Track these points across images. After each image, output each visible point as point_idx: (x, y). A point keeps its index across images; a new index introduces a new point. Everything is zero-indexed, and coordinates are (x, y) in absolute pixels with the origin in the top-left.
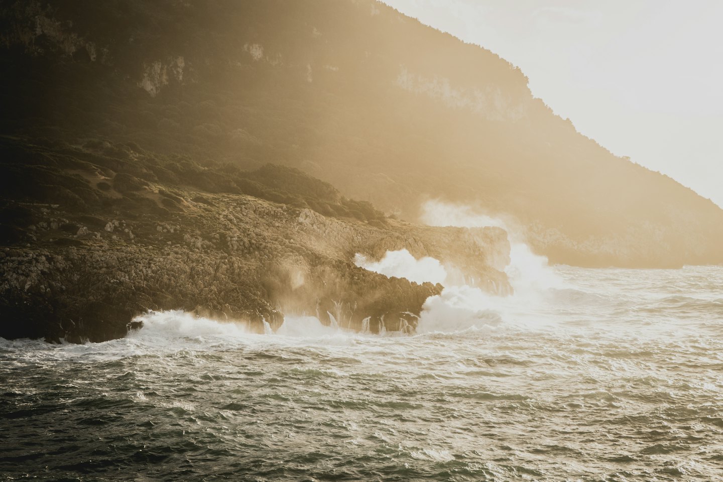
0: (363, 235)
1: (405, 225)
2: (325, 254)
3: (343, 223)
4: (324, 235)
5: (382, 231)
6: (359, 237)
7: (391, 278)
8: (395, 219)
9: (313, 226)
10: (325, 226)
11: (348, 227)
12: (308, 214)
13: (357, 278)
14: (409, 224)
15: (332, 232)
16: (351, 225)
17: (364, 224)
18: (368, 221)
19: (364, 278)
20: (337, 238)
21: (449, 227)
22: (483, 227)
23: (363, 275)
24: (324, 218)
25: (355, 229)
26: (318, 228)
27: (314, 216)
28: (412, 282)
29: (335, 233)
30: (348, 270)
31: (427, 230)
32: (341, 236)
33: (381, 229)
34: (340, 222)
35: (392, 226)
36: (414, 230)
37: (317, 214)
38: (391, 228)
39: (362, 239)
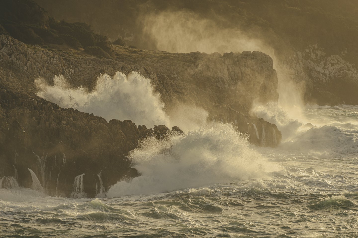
0: (76, 66)
1: (135, 52)
2: (25, 93)
3: (50, 52)
4: (26, 68)
5: (102, 60)
6: (71, 70)
7: (110, 121)
8: (122, 45)
9: (11, 57)
10: (26, 56)
11: (57, 56)
12: (5, 42)
13: (65, 122)
14: (141, 51)
15: (35, 64)
16: (61, 53)
17: (79, 52)
18: (83, 48)
19: (74, 122)
20: (42, 72)
21: (194, 53)
22: (241, 52)
23: (74, 118)
24: (26, 46)
25: (65, 59)
26: (17, 59)
27: (12, 44)
28: (140, 126)
29: (39, 65)
30: (54, 112)
31: (164, 58)
32: (48, 69)
33: (101, 58)
34: (46, 51)
35: (117, 55)
36: (148, 59)
37: (17, 41)
38: (115, 57)
39: (75, 72)
